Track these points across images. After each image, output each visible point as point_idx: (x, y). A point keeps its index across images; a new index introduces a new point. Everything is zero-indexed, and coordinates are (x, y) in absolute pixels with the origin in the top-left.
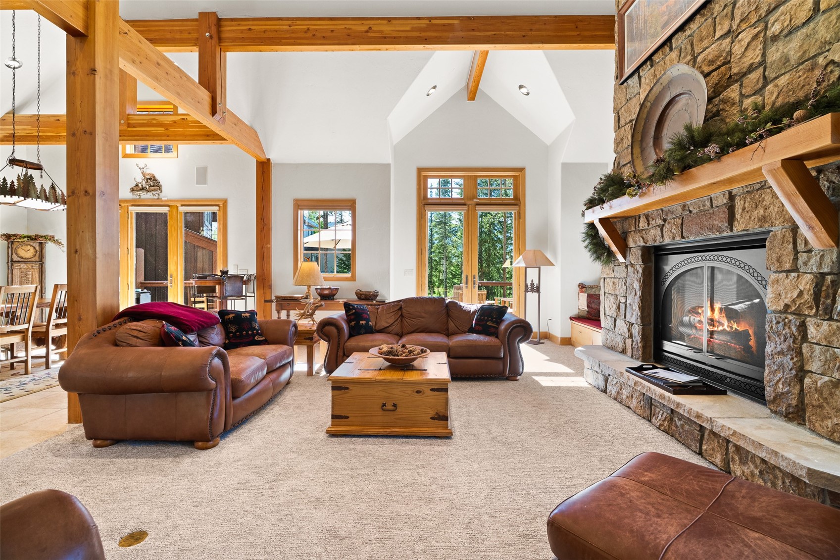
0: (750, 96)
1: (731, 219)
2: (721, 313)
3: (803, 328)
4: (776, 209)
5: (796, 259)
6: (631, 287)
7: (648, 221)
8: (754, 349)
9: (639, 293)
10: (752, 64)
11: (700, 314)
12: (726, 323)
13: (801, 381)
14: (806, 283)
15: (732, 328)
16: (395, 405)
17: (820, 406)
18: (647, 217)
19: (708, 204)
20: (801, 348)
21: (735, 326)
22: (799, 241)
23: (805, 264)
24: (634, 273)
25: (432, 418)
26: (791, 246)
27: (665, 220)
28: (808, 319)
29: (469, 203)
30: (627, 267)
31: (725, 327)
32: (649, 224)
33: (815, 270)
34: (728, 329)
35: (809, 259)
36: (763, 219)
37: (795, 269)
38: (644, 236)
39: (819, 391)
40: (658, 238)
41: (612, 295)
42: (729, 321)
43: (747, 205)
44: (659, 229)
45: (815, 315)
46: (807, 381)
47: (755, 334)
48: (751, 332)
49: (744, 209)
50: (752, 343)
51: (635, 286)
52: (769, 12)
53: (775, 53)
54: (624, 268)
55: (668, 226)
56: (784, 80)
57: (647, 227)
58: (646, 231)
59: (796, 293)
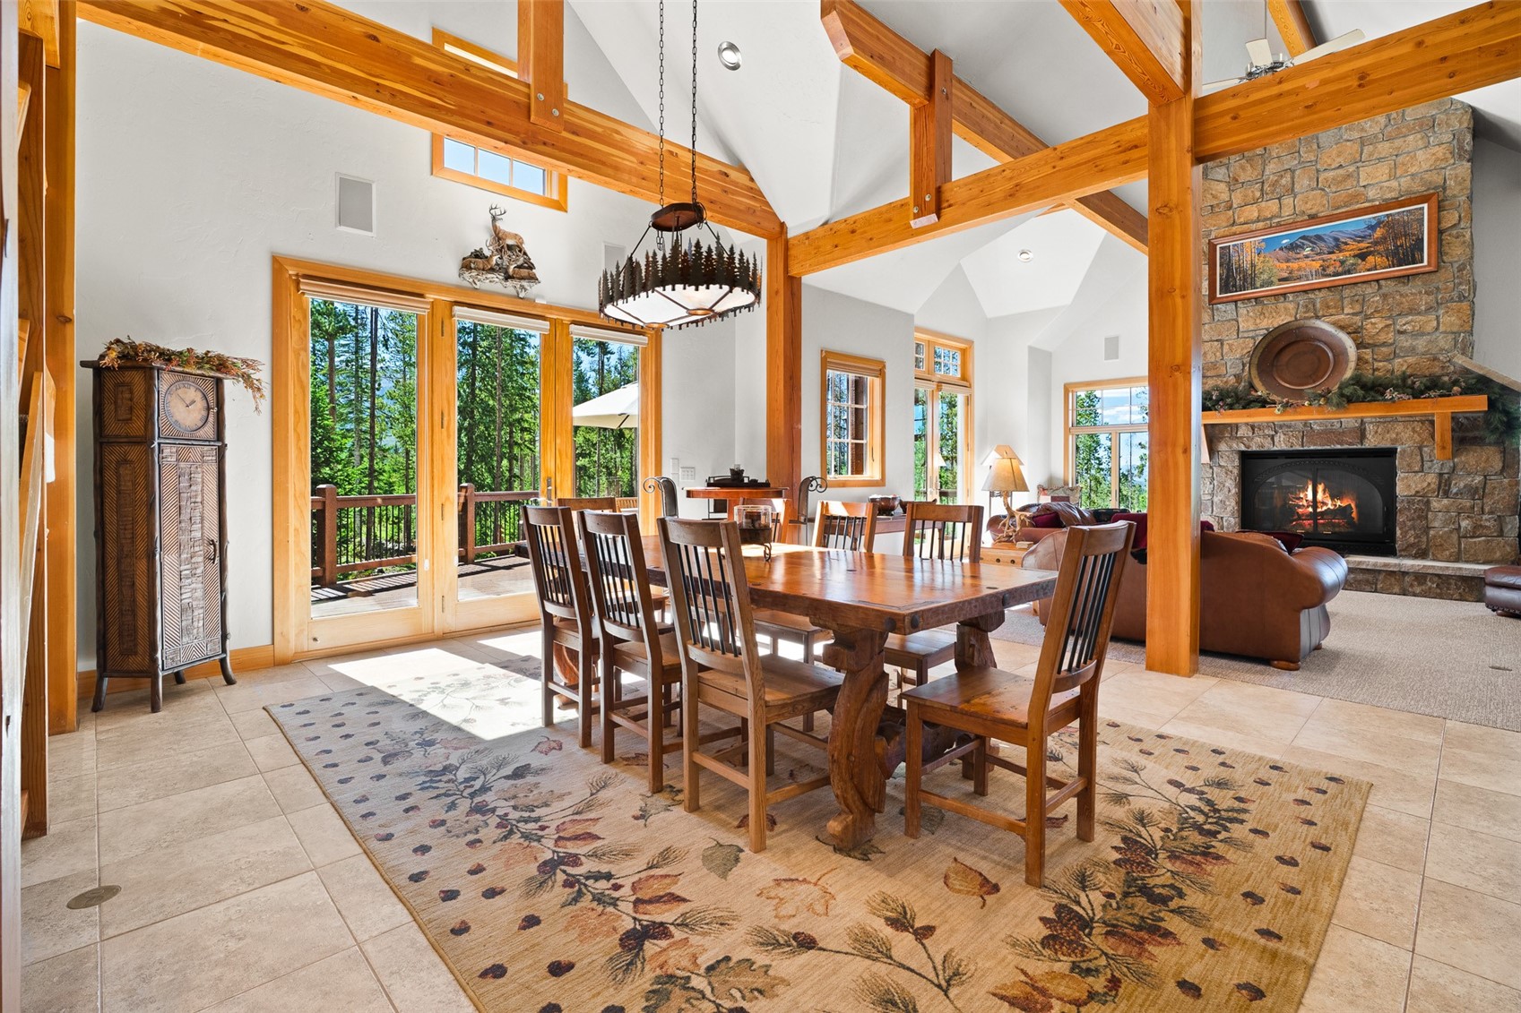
0: (1380, 361)
1: (1363, 436)
2: (1324, 493)
3: (1428, 502)
4: (1407, 436)
5: (1422, 465)
6: (1221, 486)
7: (1253, 430)
8: (1356, 520)
9: (1234, 491)
10: (1385, 342)
11: (1300, 499)
12: (1329, 502)
13: (1427, 534)
14: (1432, 478)
15: (1335, 505)
17: (1441, 545)
18: (1253, 427)
19: (1339, 425)
20: (1427, 515)
21: (1339, 503)
22: (1425, 455)
23: (1430, 468)
24: (1227, 473)
26: (1419, 458)
27: (1276, 432)
28: (1432, 498)
30: (1211, 467)
31: (1330, 506)
32: (1253, 433)
33: (1437, 471)
35: (1433, 465)
36: (1395, 441)
37: (1422, 471)
38: (1246, 442)
39: (1441, 537)
40: (1266, 445)
42: (1332, 499)
43: (1380, 430)
44: (1269, 438)
45: (1437, 496)
46: (1432, 532)
47: (1357, 506)
48: (1353, 506)
49: (1376, 432)
50: (1354, 515)
51: (1227, 484)
52: (1399, 315)
53: (1405, 342)
54: (1208, 469)
55: (1282, 436)
56: (1411, 360)
57: (1250, 434)
58: (1248, 438)
59: (1425, 484)
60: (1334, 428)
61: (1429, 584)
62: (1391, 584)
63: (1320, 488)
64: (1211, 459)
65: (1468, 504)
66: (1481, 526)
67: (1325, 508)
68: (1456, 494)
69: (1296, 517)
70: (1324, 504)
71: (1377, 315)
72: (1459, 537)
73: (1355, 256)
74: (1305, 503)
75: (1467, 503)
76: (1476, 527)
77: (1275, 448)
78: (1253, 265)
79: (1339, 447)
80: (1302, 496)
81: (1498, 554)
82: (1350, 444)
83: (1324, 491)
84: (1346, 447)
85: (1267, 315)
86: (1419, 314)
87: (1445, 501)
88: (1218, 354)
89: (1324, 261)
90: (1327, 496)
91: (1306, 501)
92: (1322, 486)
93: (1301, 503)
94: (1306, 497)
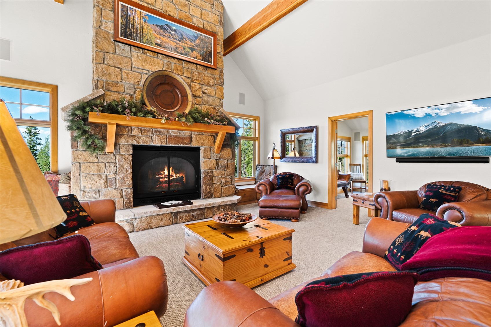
0: (197, 104)
1: (191, 141)
2: (172, 172)
3: (213, 173)
4: (207, 142)
5: (211, 156)
6: (122, 168)
7: (142, 132)
8: (185, 182)
10: (199, 96)
11: (162, 174)
12: (174, 175)
14: (214, 162)
15: (177, 177)
17: (217, 191)
18: (141, 130)
19: (182, 134)
20: (212, 178)
21: (178, 175)
23: (213, 157)
24: (125, 159)
26: (210, 152)
27: (153, 134)
28: (213, 171)
30: (114, 155)
31: (174, 177)
32: (141, 134)
33: (215, 158)
34: (175, 178)
35: (214, 155)
36: (200, 144)
37: (211, 158)
38: (137, 140)
39: (217, 187)
40: (148, 142)
41: (93, 175)
42: (176, 174)
43: (198, 138)
44: (150, 138)
45: (215, 169)
46: (214, 186)
48: (184, 176)
49: (196, 139)
50: (184, 180)
51: (125, 167)
52: (203, 84)
53: (205, 98)
54: (112, 157)
55: (157, 137)
56: (208, 107)
57: (140, 135)
58: (138, 137)
59: (213, 164)
60: (180, 135)
63: (171, 169)
64: (115, 149)
65: (224, 172)
66: (227, 181)
67: (172, 178)
68: (221, 168)
69: (159, 183)
70: (172, 176)
71: (196, 82)
72: (221, 187)
73: (189, 48)
74: (163, 176)
75: (223, 172)
76: (226, 181)
77: (153, 144)
79: (182, 145)
80: (162, 173)
81: (231, 192)
82: (187, 144)
83: (172, 170)
84: (185, 145)
85: (148, 62)
86: (209, 86)
87: (218, 172)
89: (177, 44)
90: (174, 172)
91: (164, 175)
92: (172, 167)
93: (162, 177)
94: (164, 173)
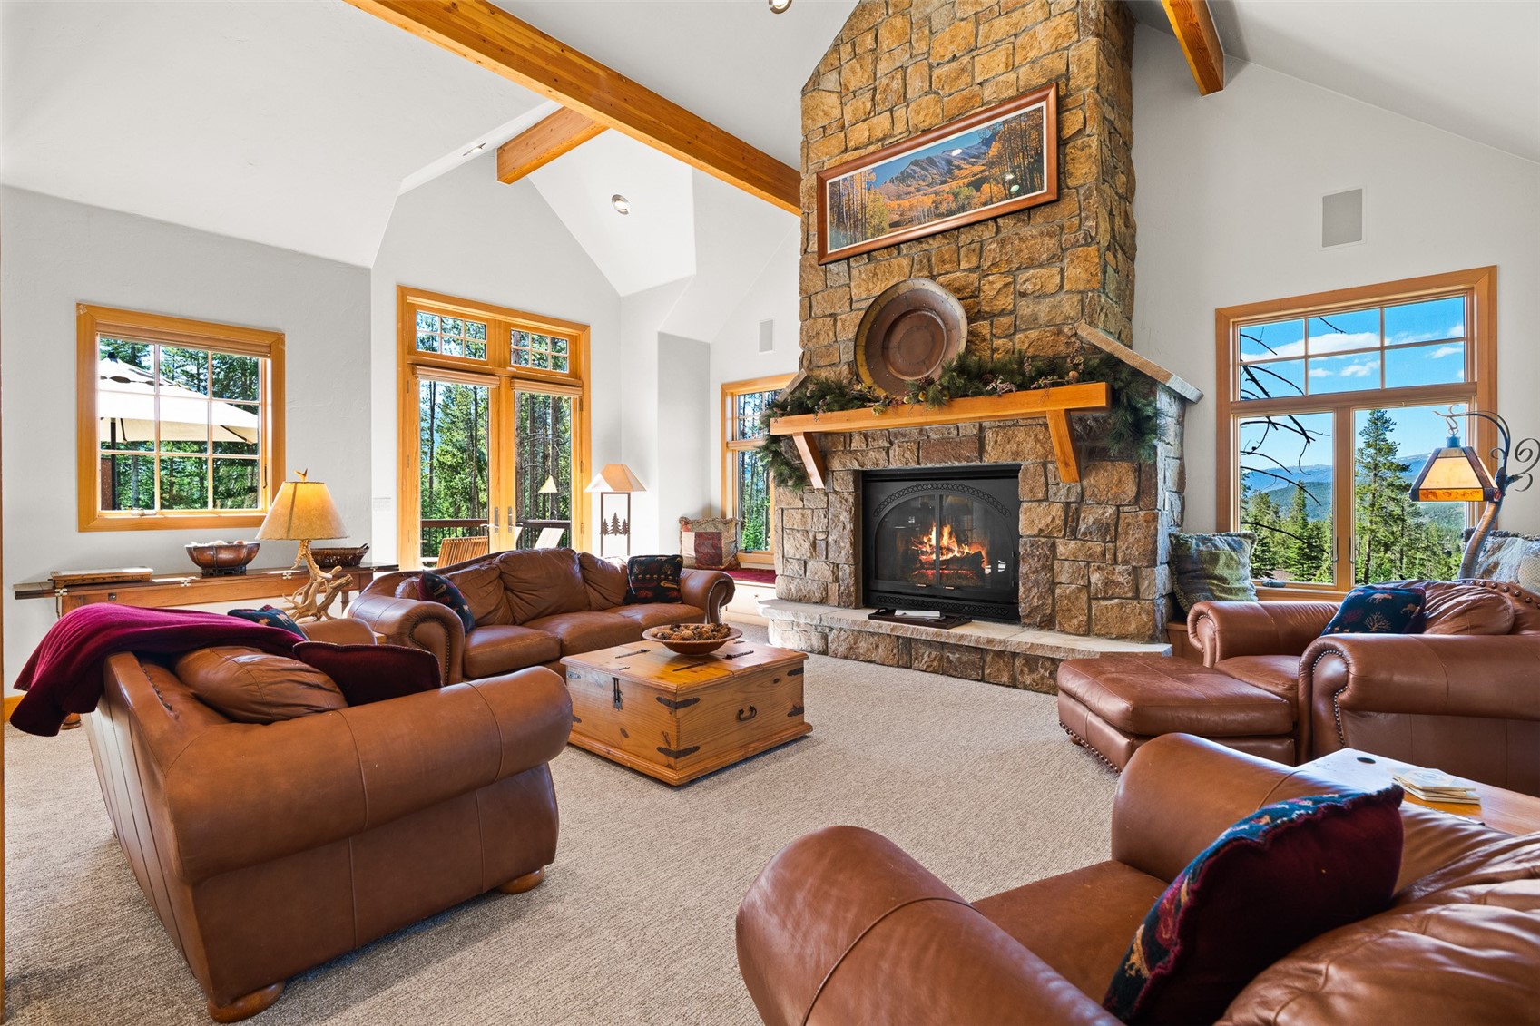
0: (1000, 338)
1: (981, 450)
2: (950, 538)
3: (1053, 547)
4: (1029, 446)
5: (1047, 490)
6: (836, 520)
7: (867, 441)
9: (849, 527)
10: (1004, 310)
11: (925, 543)
12: (956, 548)
13: (1053, 592)
14: (1057, 510)
15: (963, 552)
16: (752, 709)
17: (1069, 610)
18: (866, 436)
19: (955, 432)
20: (1052, 565)
21: (967, 550)
22: (1049, 475)
23: (1055, 494)
24: (841, 502)
25: (790, 715)
26: (1043, 479)
27: (891, 443)
28: (1058, 540)
29: (499, 371)
30: (826, 494)
31: (956, 553)
32: (867, 445)
33: (1063, 499)
34: (958, 555)
35: (1059, 490)
36: (1016, 454)
37: (1046, 499)
38: (860, 458)
39: (1068, 598)
40: (881, 462)
41: (798, 531)
42: (959, 545)
43: (999, 438)
44: (884, 452)
45: (1064, 537)
46: (1058, 591)
47: (988, 554)
48: (983, 554)
49: (996, 442)
50: (984, 567)
51: (842, 518)
52: (1019, 269)
53: (1026, 308)
54: (822, 496)
55: (897, 449)
56: (1033, 334)
57: (864, 447)
58: (862, 451)
59: (1049, 519)
60: (951, 436)
61: (1042, 671)
62: (999, 670)
63: (946, 531)
64: (824, 482)
65: (1099, 549)
66: (1113, 581)
67: (950, 555)
68: (1085, 534)
69: (918, 566)
70: (950, 550)
71: (994, 271)
72: (1090, 599)
73: (968, 185)
74: (928, 549)
75: (1097, 547)
76: (1109, 583)
77: (891, 467)
78: (863, 207)
79: (957, 464)
80: (925, 540)
81: (1133, 626)
82: (968, 459)
83: (950, 534)
84: (964, 464)
85: (880, 276)
86: (1041, 266)
87: (1072, 544)
88: (831, 334)
89: (936, 194)
90: (954, 539)
91: (930, 546)
92: (949, 526)
93: (924, 549)
94: (930, 540)
